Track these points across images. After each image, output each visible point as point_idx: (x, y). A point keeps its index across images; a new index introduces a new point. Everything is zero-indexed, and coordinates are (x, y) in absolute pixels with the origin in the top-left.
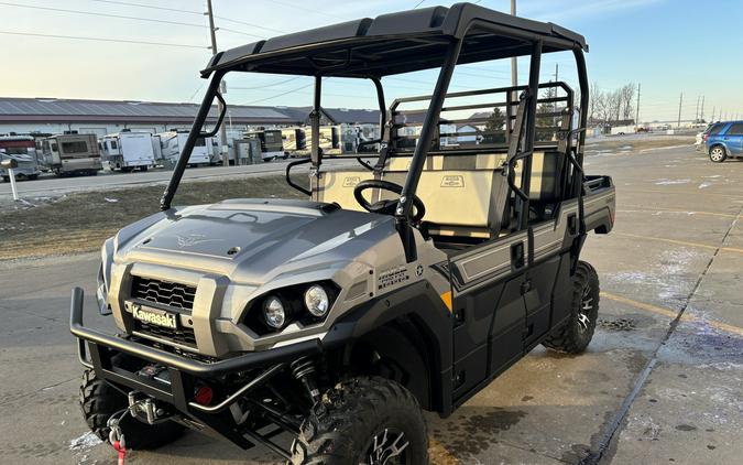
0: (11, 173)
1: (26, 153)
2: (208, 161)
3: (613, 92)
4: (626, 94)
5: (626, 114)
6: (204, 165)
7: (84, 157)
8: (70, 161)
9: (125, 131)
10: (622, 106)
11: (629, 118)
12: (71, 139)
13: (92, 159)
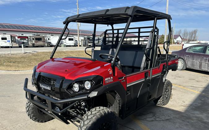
0: (22, 45)
1: (26, 40)
2: (74, 45)
3: (191, 31)
4: (195, 32)
5: (194, 38)
6: (73, 46)
7: (41, 42)
8: (37, 43)
9: (52, 35)
10: (193, 35)
11: (195, 39)
12: (38, 37)
13: (43, 43)
